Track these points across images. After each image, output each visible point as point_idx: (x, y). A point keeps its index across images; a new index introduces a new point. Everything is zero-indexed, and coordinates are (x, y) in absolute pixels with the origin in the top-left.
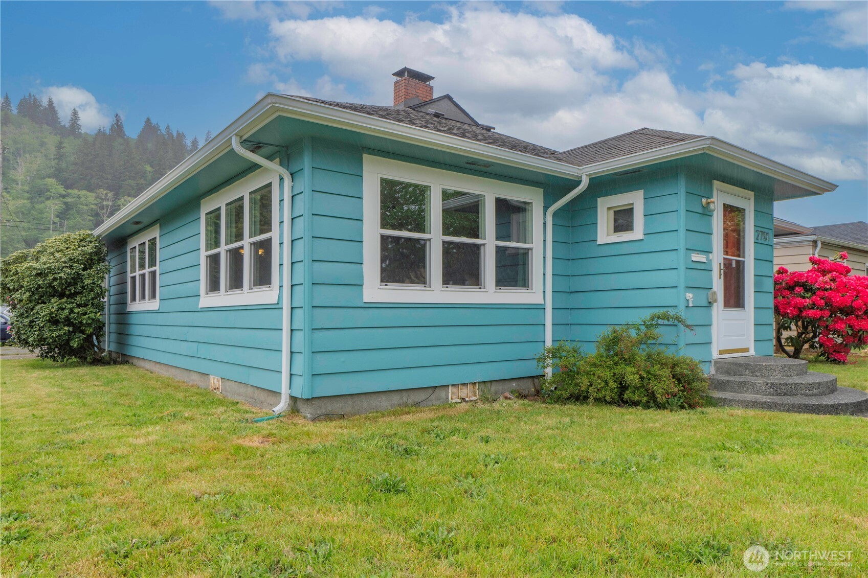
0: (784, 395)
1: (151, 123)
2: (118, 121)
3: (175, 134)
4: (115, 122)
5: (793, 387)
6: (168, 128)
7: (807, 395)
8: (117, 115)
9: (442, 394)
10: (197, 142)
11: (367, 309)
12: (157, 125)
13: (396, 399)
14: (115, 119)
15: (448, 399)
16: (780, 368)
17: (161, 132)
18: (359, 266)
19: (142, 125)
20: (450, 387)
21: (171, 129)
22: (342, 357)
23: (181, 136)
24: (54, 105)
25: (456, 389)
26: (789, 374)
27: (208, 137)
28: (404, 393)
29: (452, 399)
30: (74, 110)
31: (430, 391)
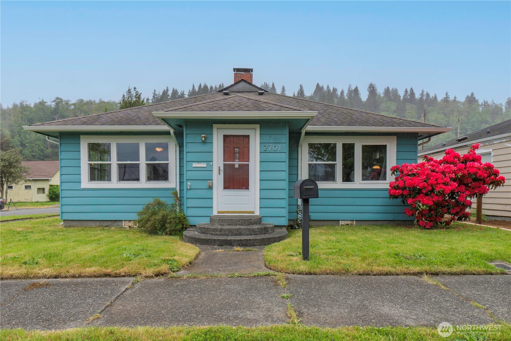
0: (203, 233)
1: (319, 86)
2: (301, 88)
3: (332, 90)
4: (300, 89)
5: (206, 230)
6: (328, 87)
7: (212, 234)
8: (301, 85)
9: (120, 224)
10: (343, 92)
11: (83, 191)
12: (322, 86)
13: (98, 223)
14: (300, 87)
15: (122, 225)
16: (218, 220)
17: (324, 90)
18: (79, 175)
19: (314, 88)
20: (123, 221)
21: (329, 87)
22: (74, 207)
23: (335, 90)
24: (274, 86)
25: (126, 222)
26: (222, 224)
27: (349, 88)
28: (101, 222)
29: (124, 226)
30: (283, 86)
31: (114, 222)
